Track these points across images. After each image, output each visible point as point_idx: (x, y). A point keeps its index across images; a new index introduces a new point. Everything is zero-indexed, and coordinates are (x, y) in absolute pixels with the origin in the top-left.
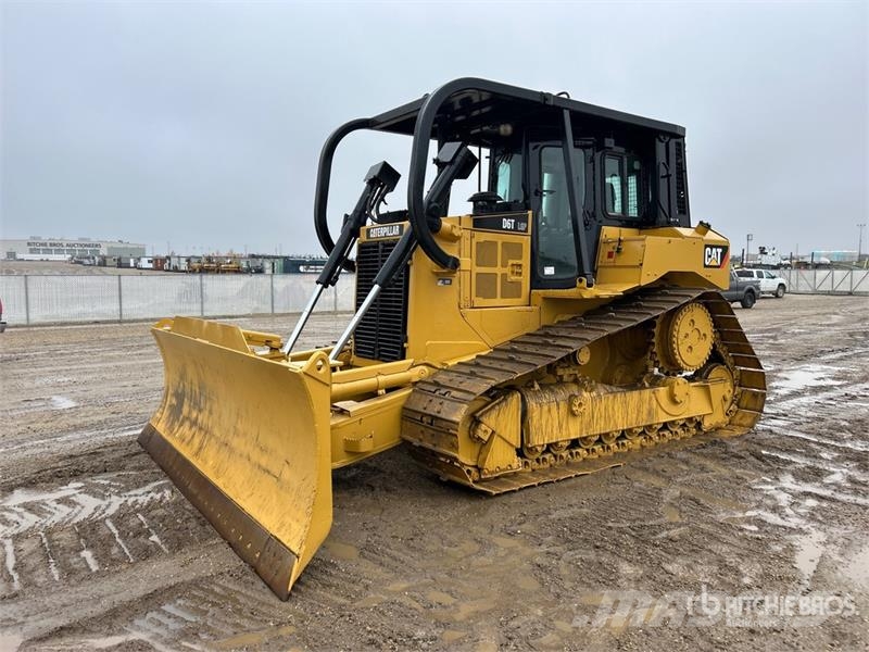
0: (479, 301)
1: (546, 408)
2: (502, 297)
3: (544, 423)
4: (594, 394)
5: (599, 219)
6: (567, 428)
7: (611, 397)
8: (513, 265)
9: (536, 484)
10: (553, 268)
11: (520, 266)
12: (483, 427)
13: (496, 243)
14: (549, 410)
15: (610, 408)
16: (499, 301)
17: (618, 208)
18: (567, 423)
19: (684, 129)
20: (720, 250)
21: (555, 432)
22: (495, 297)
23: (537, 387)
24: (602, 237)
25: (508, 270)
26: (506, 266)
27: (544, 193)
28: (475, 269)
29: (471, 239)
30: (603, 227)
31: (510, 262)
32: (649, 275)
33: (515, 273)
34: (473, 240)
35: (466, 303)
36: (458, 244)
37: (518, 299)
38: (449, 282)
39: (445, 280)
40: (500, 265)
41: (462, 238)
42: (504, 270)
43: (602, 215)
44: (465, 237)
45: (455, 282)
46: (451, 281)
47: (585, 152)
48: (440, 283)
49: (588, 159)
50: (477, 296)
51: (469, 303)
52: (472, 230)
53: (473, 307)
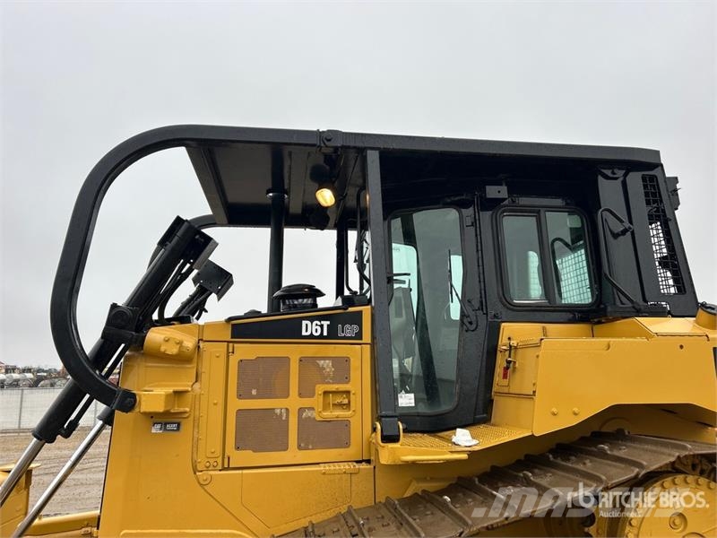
0: (239, 457)
2: (300, 448)
5: (492, 312)
8: (326, 393)
10: (412, 396)
11: (348, 392)
13: (287, 359)
16: (293, 454)
17: (536, 291)
19: (657, 153)
22: (286, 448)
24: (503, 342)
25: (317, 401)
26: (312, 395)
27: (395, 278)
28: (236, 404)
29: (228, 357)
30: (503, 324)
31: (320, 389)
32: (554, 414)
33: (334, 405)
34: (231, 358)
35: (212, 461)
36: (195, 365)
37: (342, 450)
38: (174, 426)
39: (166, 424)
40: (297, 393)
41: (205, 356)
42: (306, 402)
43: (500, 306)
44: (214, 352)
45: (187, 426)
46: (179, 424)
47: (460, 213)
48: (156, 430)
49: (469, 221)
50: (238, 448)
51: (220, 460)
52: (228, 342)
53: (228, 468)
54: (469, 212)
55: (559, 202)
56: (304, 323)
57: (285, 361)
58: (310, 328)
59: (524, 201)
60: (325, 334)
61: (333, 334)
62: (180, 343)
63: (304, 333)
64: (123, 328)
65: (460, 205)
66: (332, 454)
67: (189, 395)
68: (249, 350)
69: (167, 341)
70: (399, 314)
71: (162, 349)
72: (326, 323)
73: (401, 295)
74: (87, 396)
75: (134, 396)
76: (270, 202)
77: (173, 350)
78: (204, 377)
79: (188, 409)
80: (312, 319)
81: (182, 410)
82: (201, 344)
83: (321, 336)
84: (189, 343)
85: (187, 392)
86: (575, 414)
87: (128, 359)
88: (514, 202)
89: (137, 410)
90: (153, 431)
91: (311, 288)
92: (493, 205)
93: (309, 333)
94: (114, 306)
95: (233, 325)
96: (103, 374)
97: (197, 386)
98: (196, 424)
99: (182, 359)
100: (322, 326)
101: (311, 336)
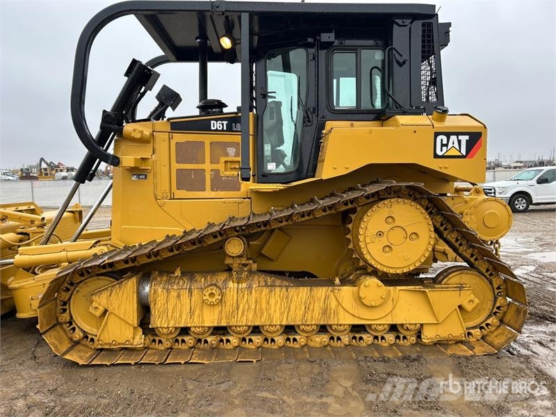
0: (179, 193)
1: (174, 294)
2: (212, 190)
3: (170, 307)
4: (244, 285)
5: (320, 115)
6: (201, 315)
7: (266, 290)
8: (226, 162)
9: (133, 363)
10: (275, 164)
11: (239, 162)
12: (94, 304)
14: (179, 296)
15: (264, 301)
16: (208, 193)
18: (202, 310)
20: (464, 139)
21: (184, 317)
22: (204, 190)
23: (178, 273)
25: (221, 167)
26: (218, 162)
27: (269, 95)
28: (175, 166)
29: (170, 141)
30: (328, 122)
31: (223, 159)
32: (335, 168)
33: (231, 168)
34: (172, 141)
35: (165, 195)
36: (152, 145)
37: (236, 192)
38: (144, 177)
39: (139, 175)
40: (209, 161)
41: (157, 140)
42: (215, 166)
43: (326, 111)
44: (162, 138)
45: (150, 176)
46: (146, 176)
47: (307, 51)
48: (134, 178)
49: (311, 57)
50: (178, 189)
51: (169, 195)
52: (169, 132)
53: (174, 199)
54: (312, 51)
55: (371, 42)
56: (212, 122)
57: (202, 143)
58: (215, 125)
59: (348, 42)
60: (225, 129)
61: (230, 129)
62: (142, 132)
63: (212, 128)
64: (110, 123)
65: (307, 46)
66: (231, 194)
67: (150, 160)
68: (180, 137)
69: (135, 131)
70: (272, 118)
71: (132, 135)
72: (225, 123)
73: (274, 106)
74: (98, 160)
75: (118, 158)
76: (198, 45)
77: (138, 136)
78: (157, 151)
79: (150, 168)
80: (217, 120)
81: (146, 168)
82: (154, 133)
83: (223, 130)
84: (147, 132)
85: (148, 159)
86: (347, 168)
87: (116, 141)
88: (341, 43)
89: (121, 165)
90: (133, 179)
91: (219, 102)
92: (327, 46)
93: (215, 128)
94: (104, 112)
95: (171, 123)
96: (104, 148)
97: (154, 156)
98: (155, 176)
99: (143, 141)
100: (223, 124)
101: (217, 130)
